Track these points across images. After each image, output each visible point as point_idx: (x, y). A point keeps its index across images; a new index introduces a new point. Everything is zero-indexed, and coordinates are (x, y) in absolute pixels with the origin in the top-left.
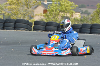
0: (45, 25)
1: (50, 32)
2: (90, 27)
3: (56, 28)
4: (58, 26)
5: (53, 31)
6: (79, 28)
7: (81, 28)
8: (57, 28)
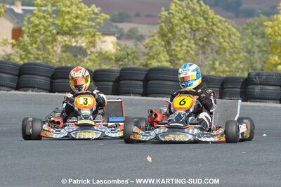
0: (17, 74)
1: (32, 91)
2: (142, 77)
3: (49, 79)
4: (53, 75)
5: (38, 88)
6: (114, 80)
7: (118, 81)
8: (51, 81)
